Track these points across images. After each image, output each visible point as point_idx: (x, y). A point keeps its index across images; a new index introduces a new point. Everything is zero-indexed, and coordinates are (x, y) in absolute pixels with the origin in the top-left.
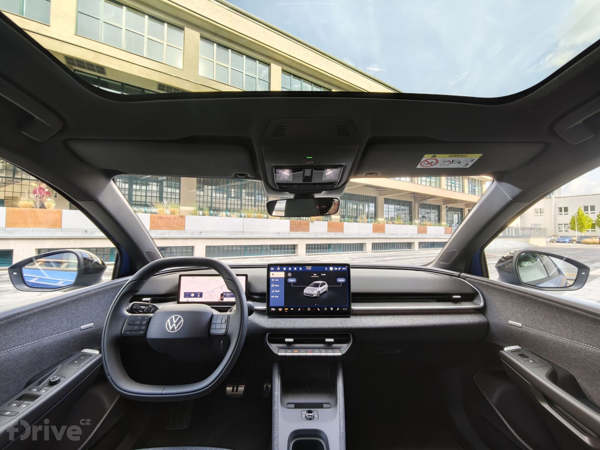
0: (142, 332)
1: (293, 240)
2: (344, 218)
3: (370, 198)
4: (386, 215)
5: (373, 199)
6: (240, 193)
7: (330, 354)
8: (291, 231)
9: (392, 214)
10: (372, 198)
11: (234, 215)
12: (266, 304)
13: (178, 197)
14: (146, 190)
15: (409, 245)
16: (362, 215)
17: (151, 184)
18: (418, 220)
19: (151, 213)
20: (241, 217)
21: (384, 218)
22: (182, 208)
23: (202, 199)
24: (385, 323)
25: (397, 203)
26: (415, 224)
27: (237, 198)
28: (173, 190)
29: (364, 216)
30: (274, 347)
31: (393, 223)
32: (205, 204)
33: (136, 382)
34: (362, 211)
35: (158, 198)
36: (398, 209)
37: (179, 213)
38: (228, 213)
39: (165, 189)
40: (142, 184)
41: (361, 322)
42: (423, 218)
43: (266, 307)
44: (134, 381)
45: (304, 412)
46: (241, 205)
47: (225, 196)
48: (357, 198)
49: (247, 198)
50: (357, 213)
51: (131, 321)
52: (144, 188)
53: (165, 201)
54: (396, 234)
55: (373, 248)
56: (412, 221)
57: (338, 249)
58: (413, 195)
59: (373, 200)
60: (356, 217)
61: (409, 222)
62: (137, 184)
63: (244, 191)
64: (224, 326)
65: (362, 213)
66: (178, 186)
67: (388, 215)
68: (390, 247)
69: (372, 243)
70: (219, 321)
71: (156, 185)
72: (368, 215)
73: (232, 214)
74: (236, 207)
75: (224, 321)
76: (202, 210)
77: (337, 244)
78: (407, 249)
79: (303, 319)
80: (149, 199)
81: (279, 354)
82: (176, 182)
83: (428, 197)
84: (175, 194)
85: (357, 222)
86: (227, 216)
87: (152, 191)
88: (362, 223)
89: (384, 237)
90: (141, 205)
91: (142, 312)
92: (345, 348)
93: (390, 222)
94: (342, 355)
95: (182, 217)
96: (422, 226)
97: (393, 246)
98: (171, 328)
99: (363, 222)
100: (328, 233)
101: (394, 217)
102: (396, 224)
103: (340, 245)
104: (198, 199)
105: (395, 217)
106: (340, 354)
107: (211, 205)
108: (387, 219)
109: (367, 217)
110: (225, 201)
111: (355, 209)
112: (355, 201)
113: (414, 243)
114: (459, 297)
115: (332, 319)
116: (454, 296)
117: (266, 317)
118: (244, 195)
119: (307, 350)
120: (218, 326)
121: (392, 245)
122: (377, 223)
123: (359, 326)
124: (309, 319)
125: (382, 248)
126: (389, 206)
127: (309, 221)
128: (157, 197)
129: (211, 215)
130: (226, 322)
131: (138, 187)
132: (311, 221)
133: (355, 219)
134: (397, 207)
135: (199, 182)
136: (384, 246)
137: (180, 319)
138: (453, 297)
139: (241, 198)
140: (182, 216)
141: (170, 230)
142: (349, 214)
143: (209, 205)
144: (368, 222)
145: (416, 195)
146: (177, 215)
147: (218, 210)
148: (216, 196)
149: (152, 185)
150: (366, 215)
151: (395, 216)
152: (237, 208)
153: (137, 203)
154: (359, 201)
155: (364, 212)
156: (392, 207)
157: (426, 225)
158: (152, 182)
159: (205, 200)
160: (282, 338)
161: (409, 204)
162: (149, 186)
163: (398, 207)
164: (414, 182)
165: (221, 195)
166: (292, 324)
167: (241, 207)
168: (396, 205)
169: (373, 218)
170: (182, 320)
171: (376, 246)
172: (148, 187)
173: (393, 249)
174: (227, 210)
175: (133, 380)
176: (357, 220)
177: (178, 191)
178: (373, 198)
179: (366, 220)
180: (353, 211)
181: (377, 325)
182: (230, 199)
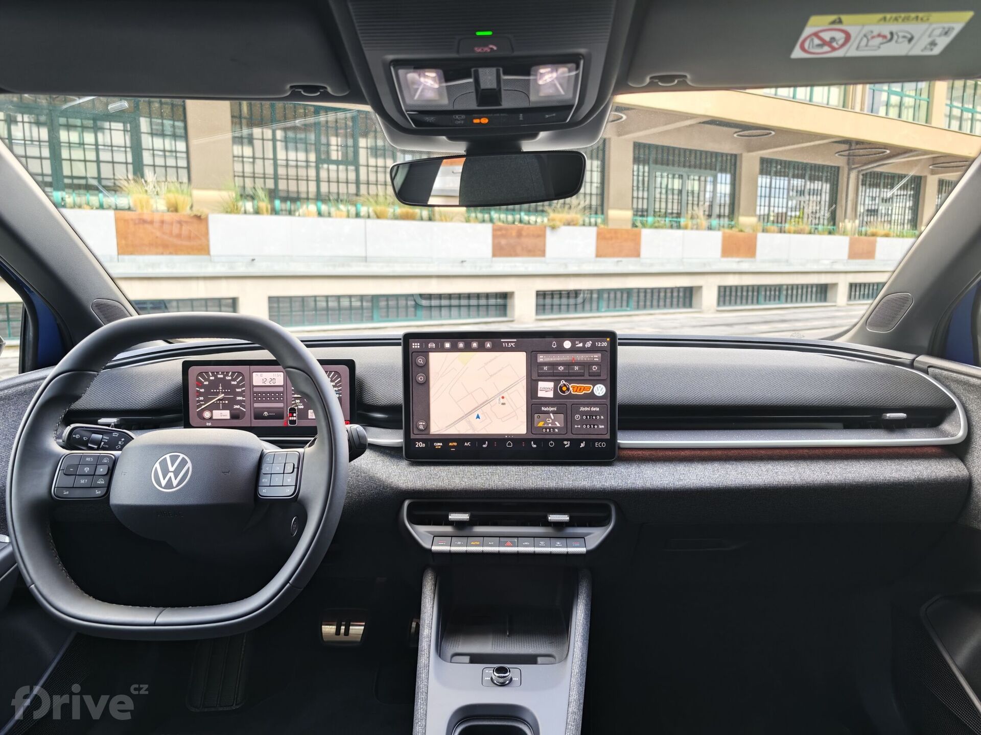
0: (98, 492)
1: (501, 280)
2: (642, 216)
3: (719, 159)
4: (762, 208)
5: (729, 161)
6: (352, 149)
7: (559, 548)
8: (494, 255)
9: (780, 204)
10: (724, 158)
11: (338, 212)
12: (401, 432)
13: (182, 163)
14: (97, 144)
15: (823, 292)
16: (695, 208)
17: (108, 127)
18: (854, 222)
19: (116, 209)
20: (358, 215)
21: (755, 215)
22: (199, 194)
23: (248, 169)
24: (702, 479)
25: (796, 172)
26: (844, 233)
27: (345, 162)
28: (168, 144)
29: (700, 212)
30: (423, 534)
31: (781, 231)
32: (259, 183)
33: (96, 599)
34: (696, 195)
35: (130, 167)
36: (799, 189)
37: (192, 207)
38: (324, 208)
39: (146, 141)
40: (84, 128)
41: (639, 476)
42: (867, 215)
43: (402, 440)
44: (91, 598)
45: (489, 671)
46: (358, 183)
47: (312, 157)
48: (682, 159)
49: (372, 161)
50: (680, 202)
51: (69, 466)
52: (89, 138)
53: (148, 173)
54: (787, 261)
55: (722, 299)
56: (834, 224)
57: (625, 303)
58: (844, 147)
59: (730, 164)
60: (679, 215)
61: (825, 227)
62: (69, 127)
63: (362, 142)
64: (290, 480)
65: (696, 202)
66: (180, 132)
67: (769, 206)
68: (768, 298)
69: (719, 287)
70: (278, 468)
71: (122, 128)
72: (711, 206)
73: (333, 210)
74: (343, 188)
75: (289, 468)
76: (252, 198)
77: (622, 291)
78: (816, 301)
79: (494, 467)
80: (106, 171)
81: (435, 548)
82: (174, 120)
83: (888, 152)
84: (174, 154)
85: (679, 227)
86: (320, 214)
87: (112, 146)
88: (692, 229)
89: (753, 269)
90: (88, 188)
91: (96, 447)
92: (595, 536)
93: (775, 227)
94: (588, 552)
95: (200, 219)
96: (863, 237)
97: (777, 293)
98: (164, 483)
99: (697, 229)
100: (599, 259)
101: (786, 213)
102: (789, 232)
103: (629, 291)
104: (238, 167)
105: (789, 213)
106: (583, 550)
107: (276, 184)
108: (766, 217)
109: (707, 213)
110: (312, 173)
111: (676, 192)
112: (676, 168)
113: (835, 285)
114: (902, 415)
115: (567, 467)
116: (888, 415)
117: (404, 464)
118: (362, 153)
119: (502, 539)
120: (277, 480)
121: (773, 293)
122: (735, 230)
123: (634, 486)
124: (509, 468)
125: (744, 301)
126: (773, 181)
127: (545, 227)
128: (126, 163)
129: (274, 212)
130: (296, 470)
131: (74, 137)
132: (550, 226)
133: (675, 220)
134: (797, 183)
135: (237, 118)
136: (750, 294)
137: (184, 462)
138: (886, 416)
139: (356, 163)
140: (198, 217)
141: (171, 253)
142: (657, 206)
143: (270, 184)
144: (710, 228)
145: (853, 148)
146: (186, 211)
147: (294, 199)
148: (287, 160)
149: (110, 129)
150: (707, 209)
151: (789, 210)
152: (345, 191)
153: (76, 181)
154: (687, 169)
155: (702, 198)
156: (781, 182)
157: (874, 235)
158: (110, 122)
159: (259, 169)
160: (443, 513)
161: (832, 175)
162: (103, 133)
163: (799, 183)
164: (853, 107)
165: (302, 156)
166: (466, 480)
167: (358, 188)
168: (794, 177)
169: (724, 216)
170: (189, 465)
171: (727, 295)
172: (100, 135)
173: (777, 301)
174: (319, 197)
175: (90, 595)
176: (679, 222)
177: (181, 146)
178: (729, 158)
179: (704, 222)
180: (670, 197)
181: (681, 483)
182: (325, 166)
